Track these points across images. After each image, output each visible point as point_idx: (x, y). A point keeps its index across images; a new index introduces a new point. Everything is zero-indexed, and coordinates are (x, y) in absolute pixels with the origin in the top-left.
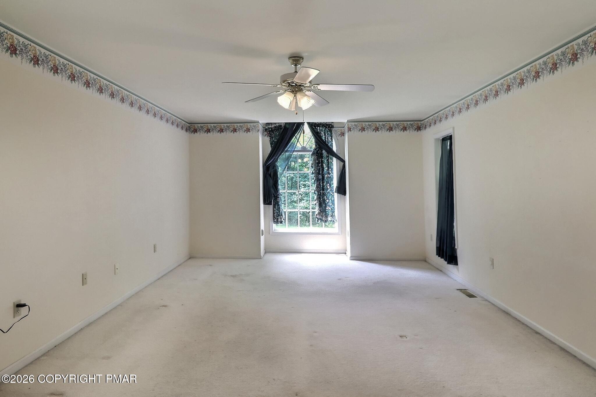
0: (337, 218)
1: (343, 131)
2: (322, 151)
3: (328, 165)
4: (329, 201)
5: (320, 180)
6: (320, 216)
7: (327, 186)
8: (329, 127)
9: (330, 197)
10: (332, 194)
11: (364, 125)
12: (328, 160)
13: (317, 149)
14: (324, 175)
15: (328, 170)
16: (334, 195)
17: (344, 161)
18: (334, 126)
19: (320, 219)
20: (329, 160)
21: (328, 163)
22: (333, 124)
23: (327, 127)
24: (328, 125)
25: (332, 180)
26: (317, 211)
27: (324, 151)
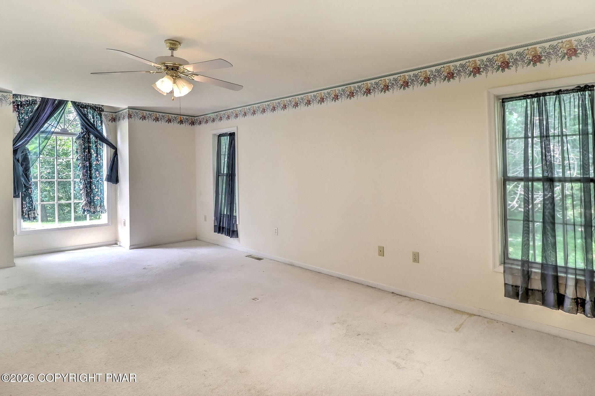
0: (106, 208)
1: (114, 116)
2: (89, 135)
3: (97, 151)
4: (98, 190)
5: (87, 167)
6: (88, 207)
7: (95, 174)
8: (98, 110)
9: (99, 186)
10: (101, 183)
11: (145, 114)
12: (96, 146)
13: (84, 132)
14: (92, 161)
15: (97, 156)
16: (103, 183)
17: (115, 148)
18: (104, 110)
19: (88, 210)
20: (98, 146)
21: (97, 149)
22: (103, 108)
23: (97, 109)
24: (98, 108)
25: (101, 167)
26: (83, 201)
27: (93, 136)
